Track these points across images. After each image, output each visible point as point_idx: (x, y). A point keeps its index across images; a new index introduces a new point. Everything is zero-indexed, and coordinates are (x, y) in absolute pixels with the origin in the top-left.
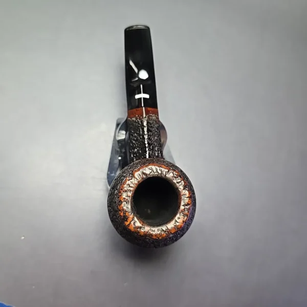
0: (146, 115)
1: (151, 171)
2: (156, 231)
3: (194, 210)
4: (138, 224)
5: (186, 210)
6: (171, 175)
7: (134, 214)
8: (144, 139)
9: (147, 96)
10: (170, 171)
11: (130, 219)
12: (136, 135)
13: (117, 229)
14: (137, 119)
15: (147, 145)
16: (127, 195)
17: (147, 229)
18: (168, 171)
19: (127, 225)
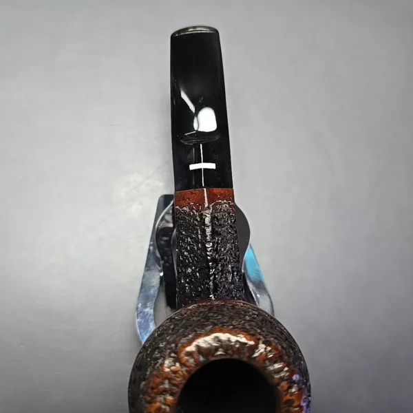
0: (209, 203)
9: (212, 166)
14: (191, 209)
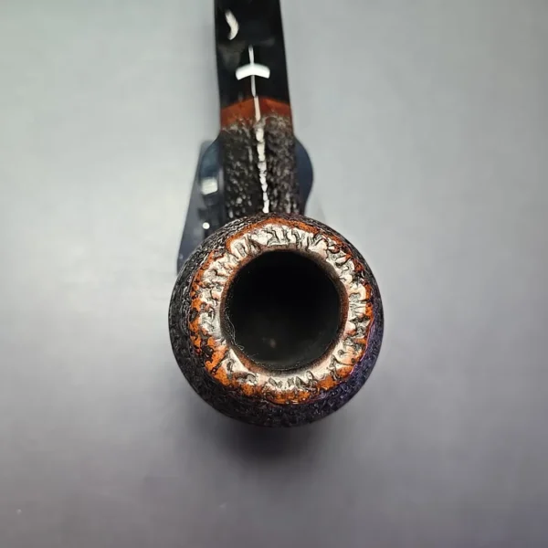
0: (262, 115)
1: (270, 236)
2: (283, 384)
3: (379, 333)
4: (239, 367)
5: (360, 331)
6: (322, 245)
7: (229, 341)
8: (258, 171)
9: (264, 72)
10: (319, 237)
11: (218, 355)
12: (238, 164)
13: (190, 381)
14: (240, 126)
15: (265, 187)
16: (211, 295)
17: (261, 379)
18: (315, 237)
19: (210, 368)
